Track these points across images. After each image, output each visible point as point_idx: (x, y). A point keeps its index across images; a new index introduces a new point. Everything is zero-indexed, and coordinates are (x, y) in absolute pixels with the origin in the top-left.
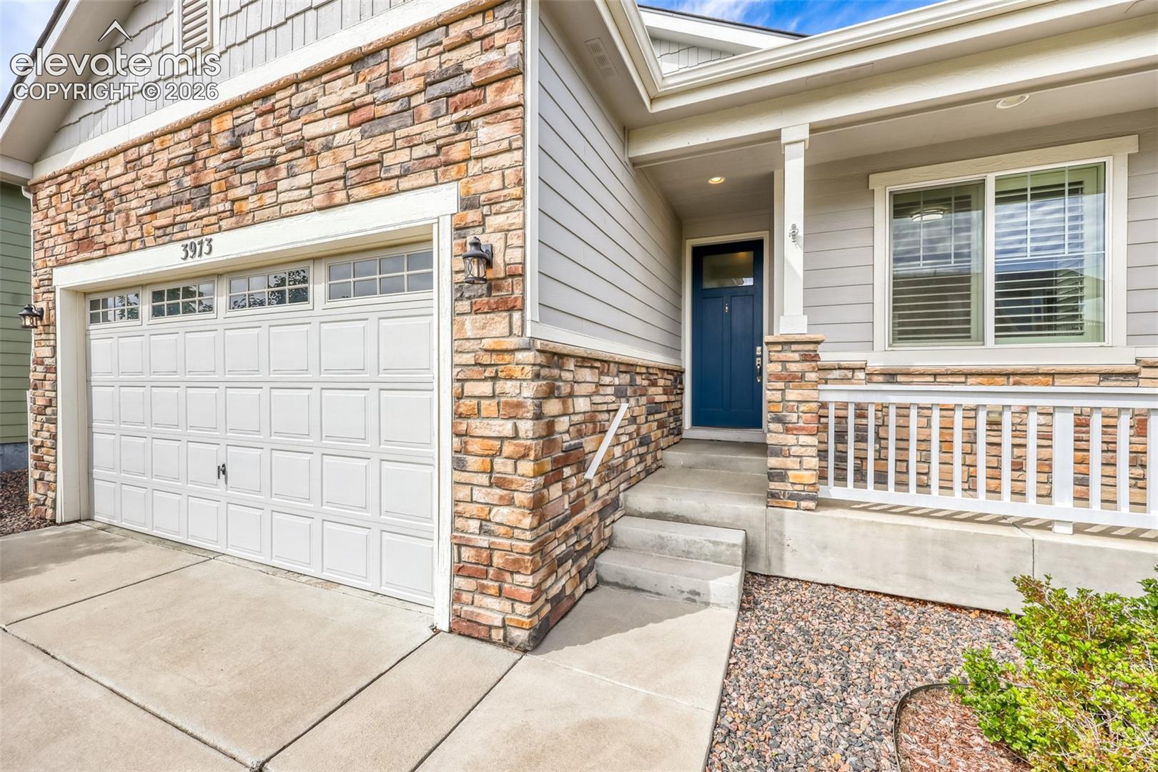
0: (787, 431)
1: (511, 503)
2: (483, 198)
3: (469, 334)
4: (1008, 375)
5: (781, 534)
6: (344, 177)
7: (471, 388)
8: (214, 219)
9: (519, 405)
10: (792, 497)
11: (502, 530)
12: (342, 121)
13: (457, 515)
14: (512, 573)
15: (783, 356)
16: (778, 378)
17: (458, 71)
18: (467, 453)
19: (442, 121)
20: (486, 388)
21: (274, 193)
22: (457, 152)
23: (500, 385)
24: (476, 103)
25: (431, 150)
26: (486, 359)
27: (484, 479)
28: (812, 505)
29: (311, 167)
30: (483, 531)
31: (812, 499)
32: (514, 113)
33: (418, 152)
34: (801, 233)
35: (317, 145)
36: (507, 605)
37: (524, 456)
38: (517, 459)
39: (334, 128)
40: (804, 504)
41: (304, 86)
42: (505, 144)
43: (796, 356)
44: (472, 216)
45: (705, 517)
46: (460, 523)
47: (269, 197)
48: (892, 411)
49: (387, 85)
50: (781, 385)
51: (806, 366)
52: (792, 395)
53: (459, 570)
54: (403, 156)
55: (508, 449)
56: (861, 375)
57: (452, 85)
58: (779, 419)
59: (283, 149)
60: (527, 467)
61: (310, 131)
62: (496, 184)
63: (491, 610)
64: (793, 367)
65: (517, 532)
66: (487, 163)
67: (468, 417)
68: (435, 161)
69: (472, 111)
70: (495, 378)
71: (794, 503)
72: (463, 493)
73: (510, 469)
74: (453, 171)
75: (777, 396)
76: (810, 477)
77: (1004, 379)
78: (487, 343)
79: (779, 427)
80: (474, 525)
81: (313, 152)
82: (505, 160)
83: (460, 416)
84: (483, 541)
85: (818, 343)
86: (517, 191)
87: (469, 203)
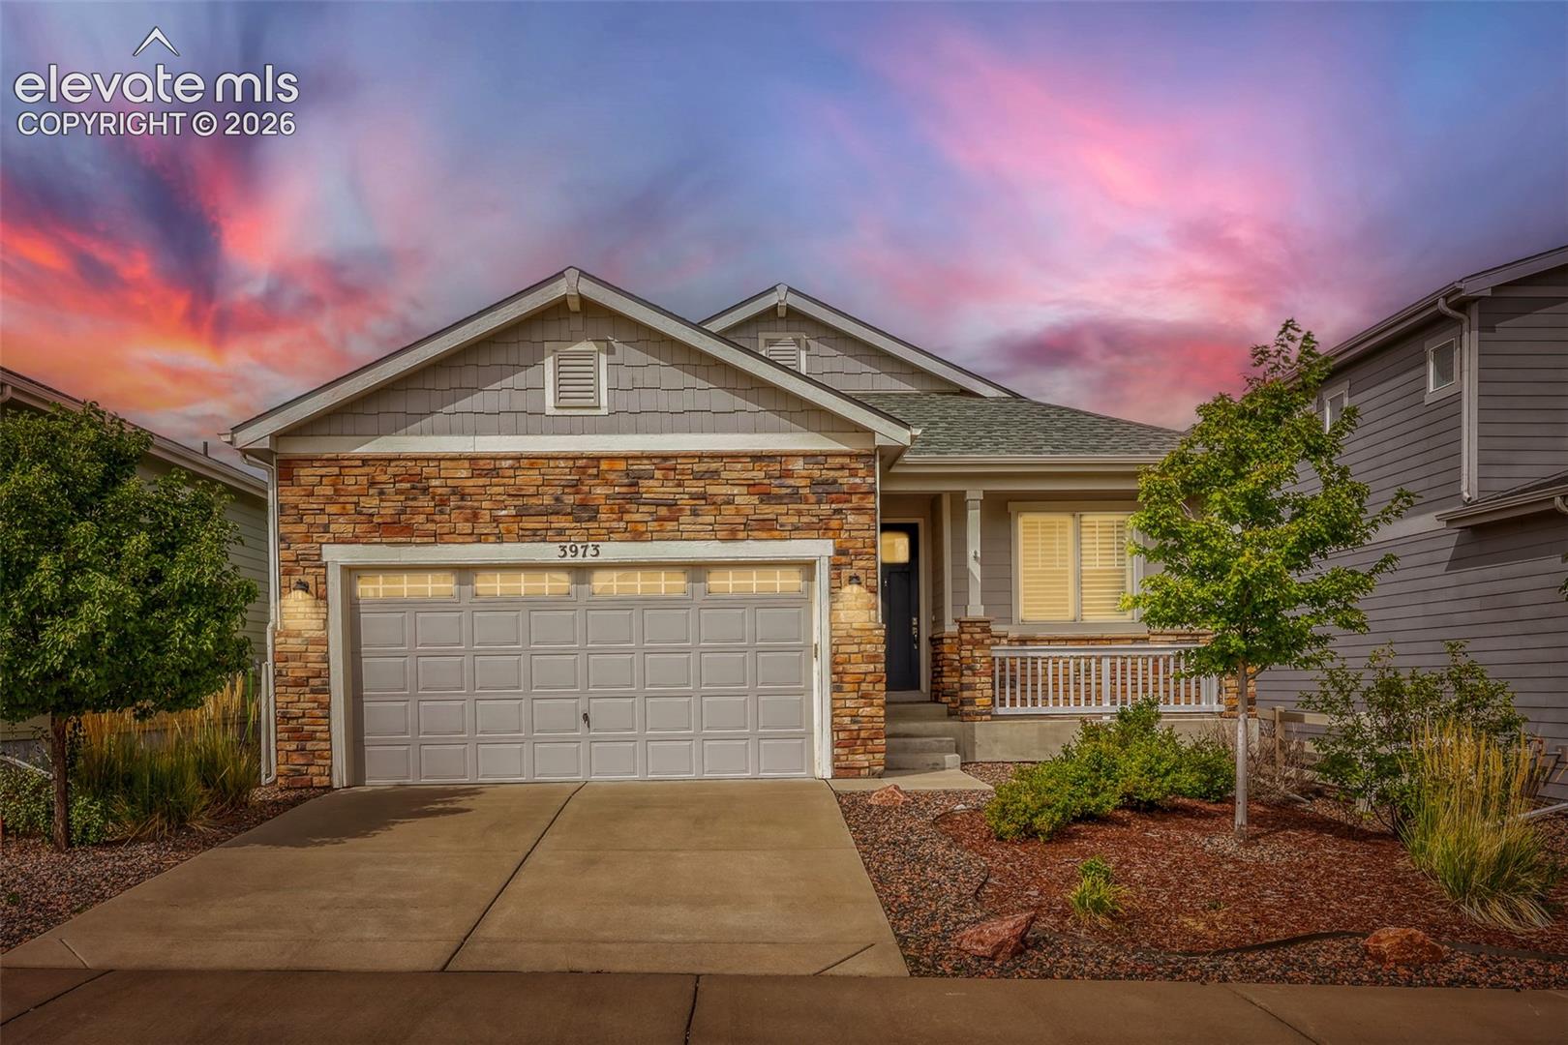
0: (974, 675)
1: (872, 705)
2: (851, 551)
3: (843, 621)
4: (1088, 640)
5: (973, 737)
6: (745, 524)
7: (842, 649)
8: (604, 531)
9: (875, 656)
10: (977, 715)
11: (866, 719)
12: (744, 490)
13: (833, 716)
14: (872, 739)
15: (971, 630)
16: (969, 643)
17: (835, 482)
18: (842, 682)
19: (823, 507)
20: (855, 648)
21: (675, 523)
22: (834, 524)
23: (862, 647)
24: (846, 502)
25: (815, 520)
26: (855, 633)
27: (855, 695)
28: (989, 717)
29: (715, 513)
30: (854, 722)
31: (989, 714)
32: (870, 512)
33: (804, 519)
34: (979, 555)
35: (719, 499)
36: (870, 756)
37: (880, 681)
38: (874, 683)
39: (735, 492)
40: (984, 717)
41: (706, 460)
42: (866, 527)
43: (979, 630)
44: (844, 559)
45: (925, 733)
46: (836, 720)
47: (670, 525)
48: (1029, 661)
49: (780, 477)
50: (970, 647)
51: (984, 635)
52: (977, 653)
53: (836, 745)
54: (795, 519)
55: (869, 678)
56: (1005, 641)
57: (830, 489)
58: (969, 668)
59: (687, 497)
60: (881, 686)
61: (711, 490)
62: (860, 545)
63: (861, 759)
64: (977, 636)
65: (875, 719)
66: (853, 534)
67: (842, 664)
68: (817, 526)
69: (845, 506)
70: (859, 644)
71: (979, 718)
72: (839, 704)
73: (871, 688)
74: (831, 533)
75: (968, 654)
76: (987, 701)
77: (1086, 642)
78: (855, 625)
79: (969, 672)
80: (847, 720)
81: (714, 503)
82: (867, 534)
83: (837, 664)
84: (856, 727)
85: (989, 622)
86: (872, 551)
87: (841, 552)
